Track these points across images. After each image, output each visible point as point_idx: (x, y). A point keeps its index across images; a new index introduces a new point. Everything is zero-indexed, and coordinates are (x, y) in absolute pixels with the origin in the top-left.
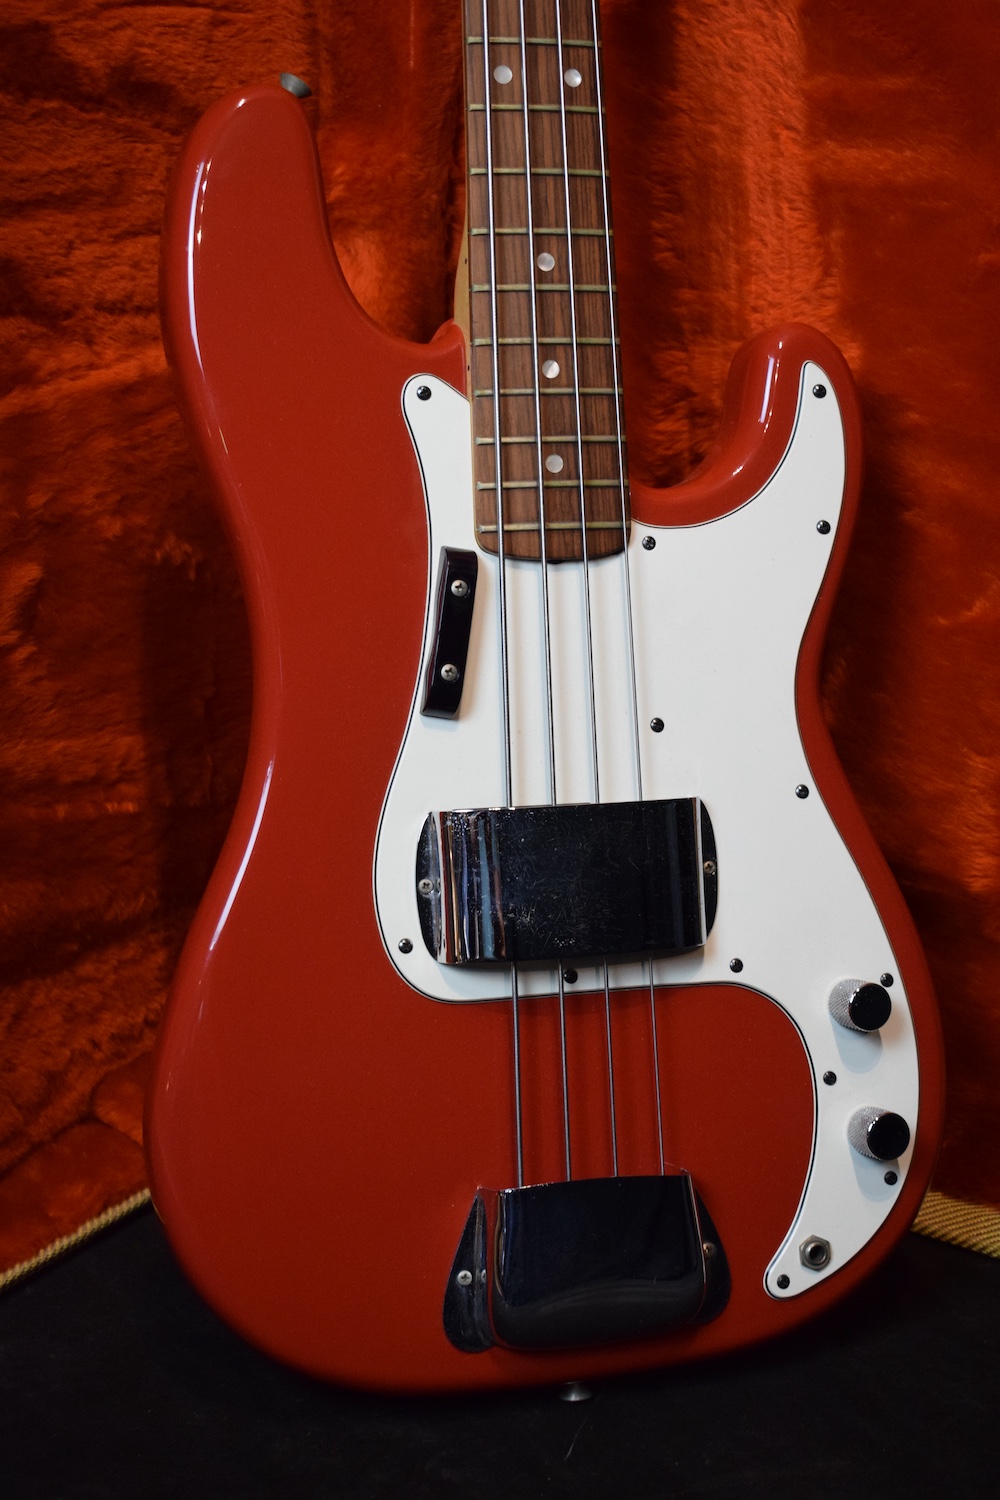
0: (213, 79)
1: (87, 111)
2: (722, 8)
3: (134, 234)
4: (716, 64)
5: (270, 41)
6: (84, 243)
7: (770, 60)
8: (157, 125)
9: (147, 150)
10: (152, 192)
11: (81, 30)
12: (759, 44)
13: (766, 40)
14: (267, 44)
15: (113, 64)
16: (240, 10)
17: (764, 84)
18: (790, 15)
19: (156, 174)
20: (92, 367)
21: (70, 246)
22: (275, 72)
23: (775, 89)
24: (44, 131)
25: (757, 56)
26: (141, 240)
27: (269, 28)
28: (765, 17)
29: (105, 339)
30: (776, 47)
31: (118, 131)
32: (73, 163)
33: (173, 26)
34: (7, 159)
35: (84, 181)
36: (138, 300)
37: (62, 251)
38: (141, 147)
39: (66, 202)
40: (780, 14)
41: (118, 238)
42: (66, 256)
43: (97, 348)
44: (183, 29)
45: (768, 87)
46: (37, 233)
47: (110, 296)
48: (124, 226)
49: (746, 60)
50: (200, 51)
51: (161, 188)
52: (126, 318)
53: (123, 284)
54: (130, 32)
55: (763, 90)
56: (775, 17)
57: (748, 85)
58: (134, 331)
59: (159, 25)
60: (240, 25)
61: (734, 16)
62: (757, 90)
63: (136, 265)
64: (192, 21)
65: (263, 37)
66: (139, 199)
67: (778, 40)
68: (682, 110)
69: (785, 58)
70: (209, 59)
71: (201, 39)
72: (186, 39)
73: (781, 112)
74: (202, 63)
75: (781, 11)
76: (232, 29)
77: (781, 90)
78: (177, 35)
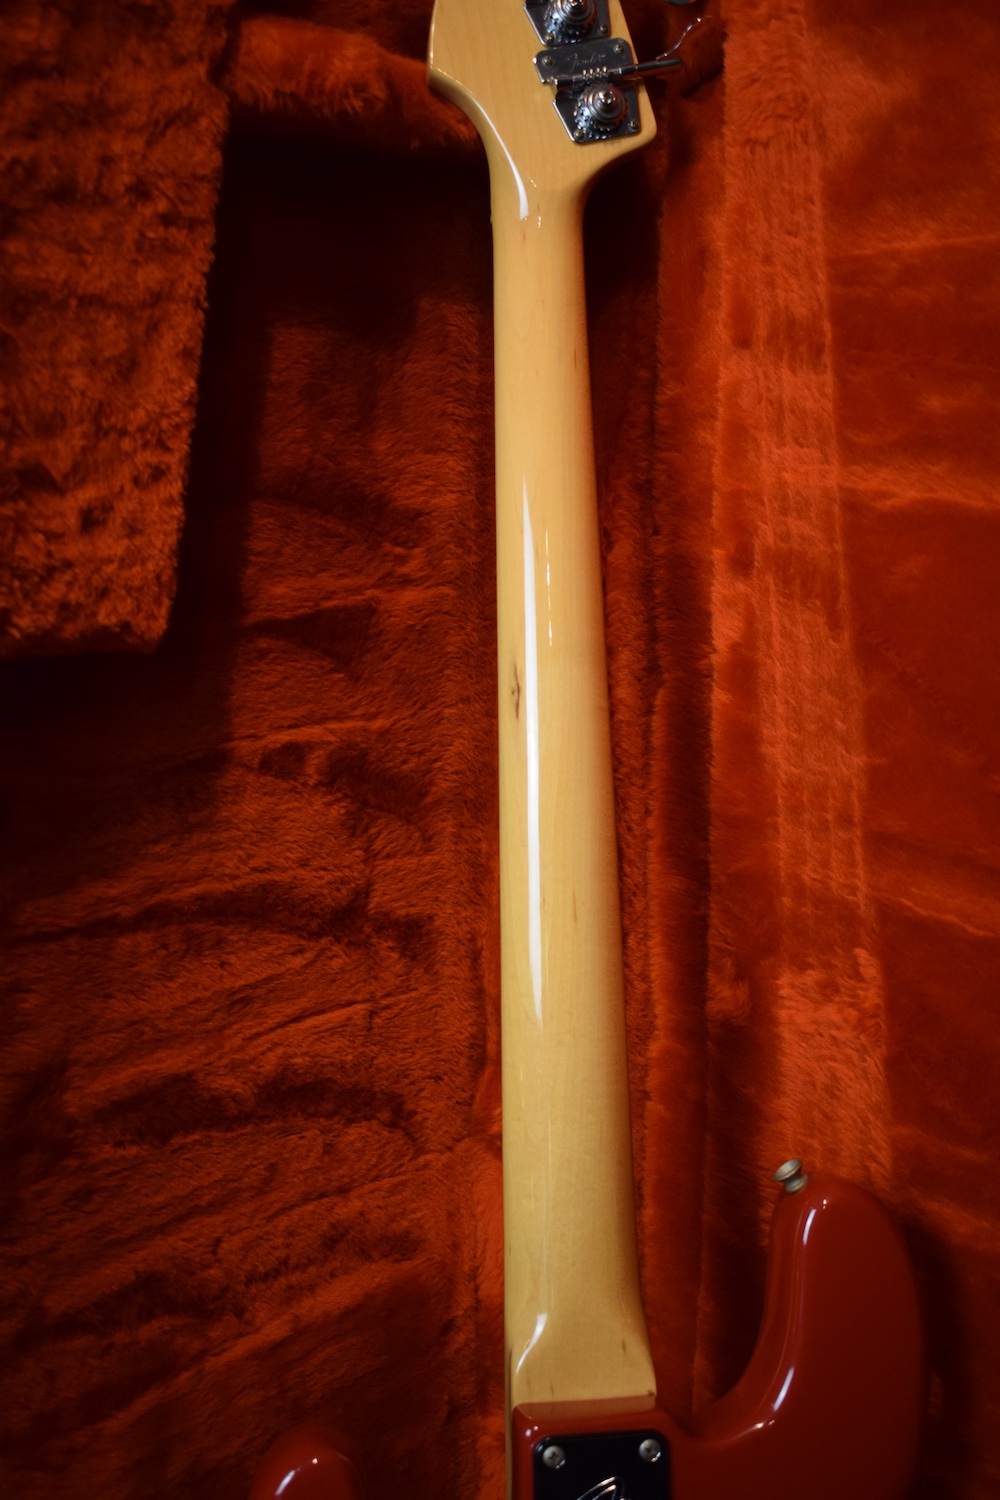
0: (373, 1058)
1: (233, 1130)
2: (818, 1038)
3: (288, 1209)
4: (813, 1085)
5: (439, 1006)
6: (232, 1234)
7: (861, 1097)
8: (312, 1116)
9: (301, 1138)
10: (306, 1171)
11: (226, 1066)
12: (851, 1079)
13: (857, 1078)
14: (434, 1010)
15: (261, 1083)
16: (404, 993)
17: (855, 1116)
18: (878, 1062)
19: (312, 1154)
20: (241, 1335)
21: (218, 1241)
22: (440, 1030)
23: (865, 1124)
24: (186, 1159)
25: (849, 1091)
26: (297, 1211)
27: (434, 997)
28: (855, 1056)
29: (257, 1305)
30: (866, 1085)
31: (268, 1134)
32: (219, 1175)
33: (328, 1030)
34: (147, 1195)
35: (232, 1185)
36: (293, 1261)
37: (210, 1249)
38: (294, 1137)
39: (213, 1208)
40: (868, 1058)
41: (269, 1220)
42: (214, 1253)
43: (248, 1316)
44: (340, 1029)
45: (859, 1121)
46: (181, 1243)
47: (262, 1269)
48: (277, 1206)
49: (839, 1090)
50: (359, 1040)
51: (318, 1164)
52: (283, 1280)
53: (277, 1253)
54: (280, 1051)
55: (854, 1121)
56: (864, 1060)
57: (842, 1113)
58: (290, 1287)
59: (314, 1034)
60: (404, 1004)
61: (828, 1048)
62: (850, 1122)
63: (291, 1234)
64: (349, 1019)
65: (429, 1006)
66: (295, 1180)
67: (867, 1079)
68: (786, 1119)
69: (874, 1100)
70: (368, 1044)
71: (360, 1030)
72: (343, 1037)
73: (871, 1147)
74: (361, 1050)
75: (870, 1056)
76: (396, 1010)
77: (870, 1127)
78: (332, 1035)
